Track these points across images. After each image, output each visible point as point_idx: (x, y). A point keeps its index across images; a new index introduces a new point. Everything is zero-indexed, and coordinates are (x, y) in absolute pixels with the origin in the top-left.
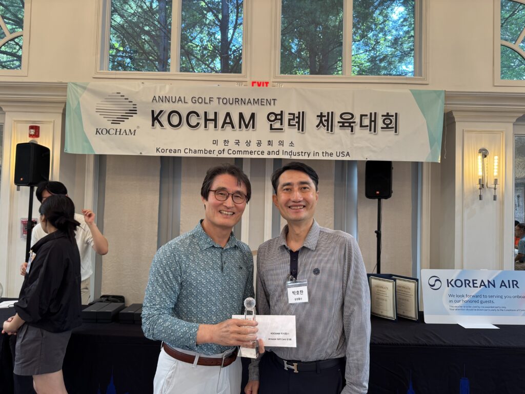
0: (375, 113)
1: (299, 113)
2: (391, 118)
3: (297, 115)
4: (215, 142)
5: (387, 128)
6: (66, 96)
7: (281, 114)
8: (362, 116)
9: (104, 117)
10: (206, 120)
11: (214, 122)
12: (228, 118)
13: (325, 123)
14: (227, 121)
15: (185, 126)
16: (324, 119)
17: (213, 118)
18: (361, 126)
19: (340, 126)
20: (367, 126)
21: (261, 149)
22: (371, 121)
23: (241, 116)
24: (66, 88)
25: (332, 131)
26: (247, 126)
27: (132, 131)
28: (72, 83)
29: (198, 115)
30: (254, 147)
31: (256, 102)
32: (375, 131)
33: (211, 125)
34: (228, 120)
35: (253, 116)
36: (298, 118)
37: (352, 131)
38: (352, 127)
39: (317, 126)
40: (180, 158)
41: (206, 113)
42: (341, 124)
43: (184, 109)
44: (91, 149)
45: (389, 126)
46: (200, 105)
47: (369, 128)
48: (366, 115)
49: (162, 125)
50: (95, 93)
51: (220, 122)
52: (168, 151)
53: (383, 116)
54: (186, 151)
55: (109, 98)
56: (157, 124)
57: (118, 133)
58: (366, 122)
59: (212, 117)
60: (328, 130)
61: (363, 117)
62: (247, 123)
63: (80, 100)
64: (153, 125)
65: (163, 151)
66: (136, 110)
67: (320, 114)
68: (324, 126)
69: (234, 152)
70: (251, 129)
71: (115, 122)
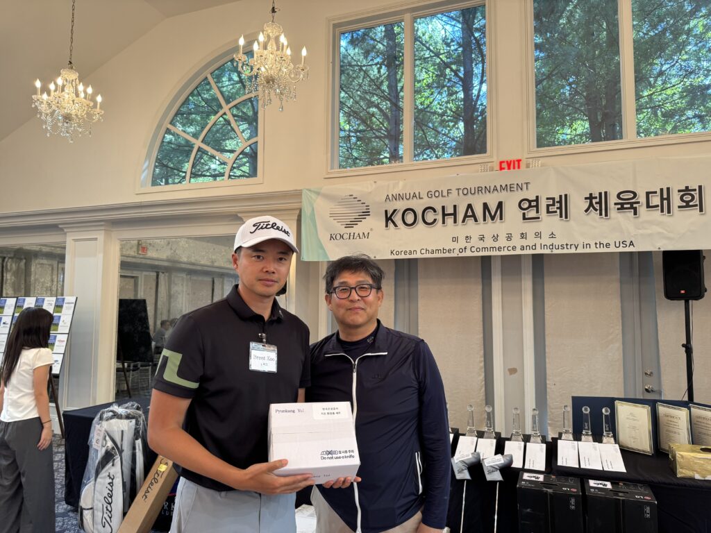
0: (668, 189)
1: (561, 196)
2: (692, 193)
3: (557, 199)
4: (455, 239)
5: (688, 206)
6: (301, 202)
7: (537, 199)
8: (648, 194)
9: (338, 222)
10: (444, 215)
11: (453, 217)
12: (470, 210)
13: (597, 207)
14: (468, 214)
15: (420, 224)
16: (594, 201)
17: (452, 212)
18: (648, 206)
19: (619, 209)
20: (657, 206)
21: (511, 244)
22: (662, 199)
23: (485, 206)
24: (301, 195)
25: (606, 215)
26: (493, 218)
27: (366, 234)
28: (307, 190)
29: (435, 211)
30: (502, 242)
31: (504, 188)
32: (669, 212)
33: (450, 220)
34: (470, 213)
35: (500, 205)
36: (560, 202)
37: (635, 213)
38: (635, 209)
39: (586, 211)
40: (416, 260)
41: (443, 207)
42: (619, 206)
43: (419, 206)
44: (325, 255)
45: (691, 204)
46: (436, 199)
47: (659, 208)
48: (656, 192)
49: (396, 226)
50: (328, 197)
51: (460, 216)
52: (403, 253)
53: (679, 191)
54: (423, 251)
55: (342, 201)
56: (390, 225)
57: (352, 237)
58: (655, 200)
59: (450, 210)
60: (601, 214)
61: (650, 195)
62: (493, 214)
63: (315, 206)
64: (387, 226)
65: (398, 253)
66: (369, 212)
67: (588, 196)
68: (596, 210)
69: (478, 250)
70: (499, 220)
71: (348, 226)
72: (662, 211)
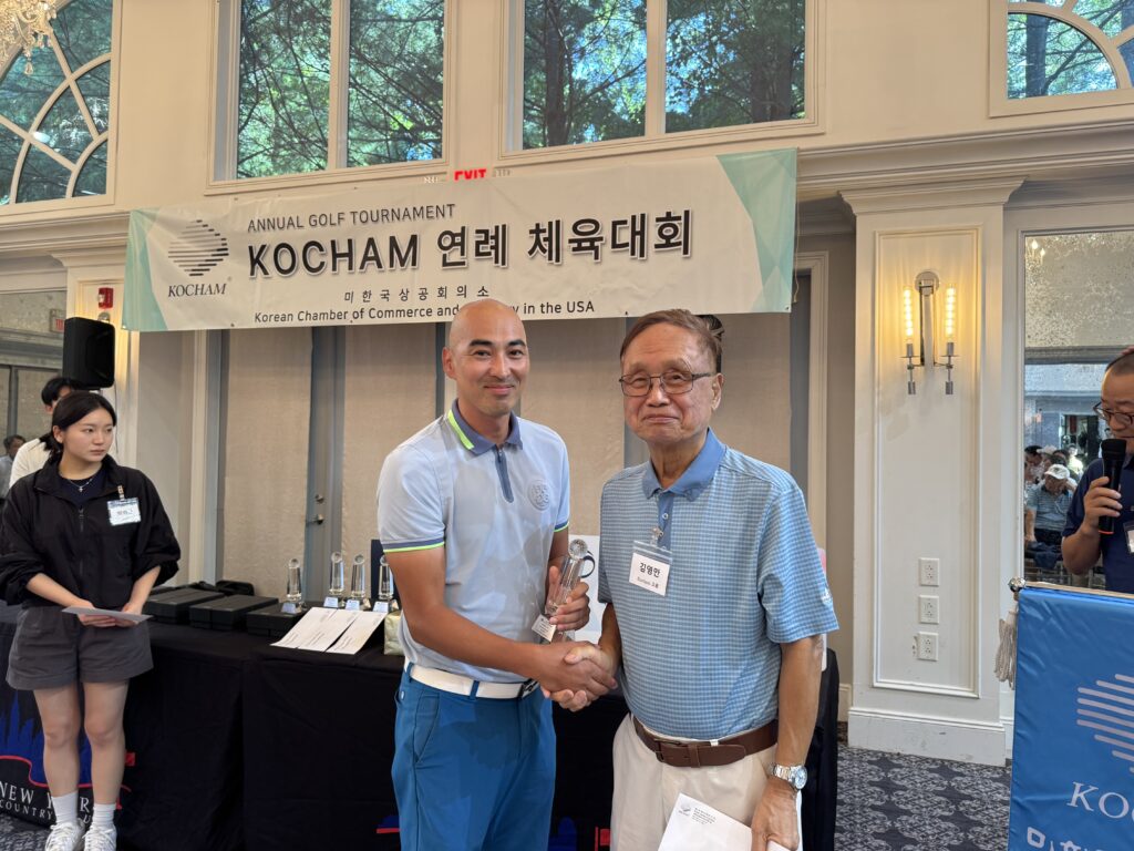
0: (643, 216)
1: (497, 228)
2: (675, 222)
3: (492, 233)
4: (349, 297)
5: (668, 244)
6: (126, 234)
7: (462, 234)
8: (615, 224)
9: (181, 266)
10: (335, 256)
11: (347, 259)
12: (371, 249)
13: (546, 245)
14: (369, 255)
15: (301, 271)
16: (542, 236)
17: (347, 251)
18: (614, 245)
19: (574, 249)
20: (626, 245)
21: (425, 305)
22: (634, 233)
23: (393, 241)
24: (128, 220)
25: (558, 260)
26: (402, 264)
27: (221, 286)
28: (138, 211)
29: (321, 249)
30: (414, 302)
31: (417, 213)
32: (642, 255)
33: (343, 264)
34: (371, 254)
35: (414, 240)
36: (495, 237)
37: (596, 258)
38: (596, 249)
39: (531, 252)
41: (333, 243)
42: (575, 245)
43: (297, 240)
45: (673, 241)
46: (323, 229)
47: (629, 248)
48: (625, 222)
49: (266, 273)
50: (169, 224)
51: (358, 258)
52: (273, 318)
53: (658, 220)
55: (188, 231)
56: (259, 271)
57: (199, 292)
58: (625, 236)
59: (343, 249)
60: (550, 258)
61: (618, 226)
62: (403, 255)
64: (252, 273)
65: (267, 318)
66: (226, 249)
67: (534, 228)
68: (544, 251)
69: (381, 314)
70: (410, 266)
71: (196, 273)
72: (633, 253)
